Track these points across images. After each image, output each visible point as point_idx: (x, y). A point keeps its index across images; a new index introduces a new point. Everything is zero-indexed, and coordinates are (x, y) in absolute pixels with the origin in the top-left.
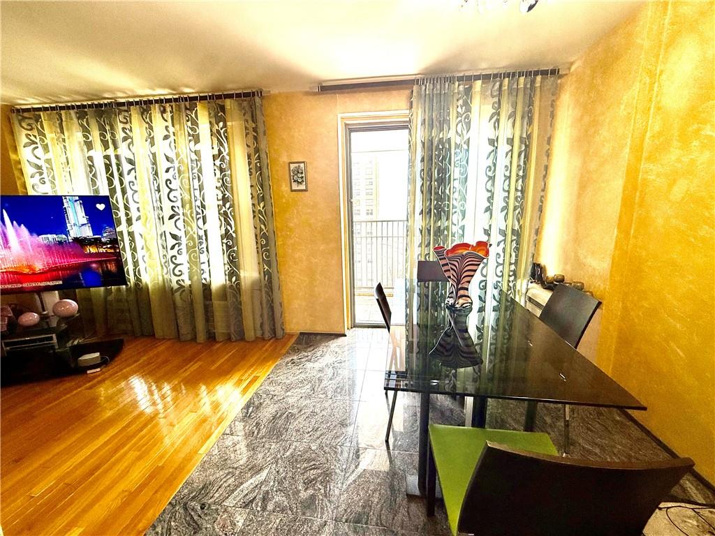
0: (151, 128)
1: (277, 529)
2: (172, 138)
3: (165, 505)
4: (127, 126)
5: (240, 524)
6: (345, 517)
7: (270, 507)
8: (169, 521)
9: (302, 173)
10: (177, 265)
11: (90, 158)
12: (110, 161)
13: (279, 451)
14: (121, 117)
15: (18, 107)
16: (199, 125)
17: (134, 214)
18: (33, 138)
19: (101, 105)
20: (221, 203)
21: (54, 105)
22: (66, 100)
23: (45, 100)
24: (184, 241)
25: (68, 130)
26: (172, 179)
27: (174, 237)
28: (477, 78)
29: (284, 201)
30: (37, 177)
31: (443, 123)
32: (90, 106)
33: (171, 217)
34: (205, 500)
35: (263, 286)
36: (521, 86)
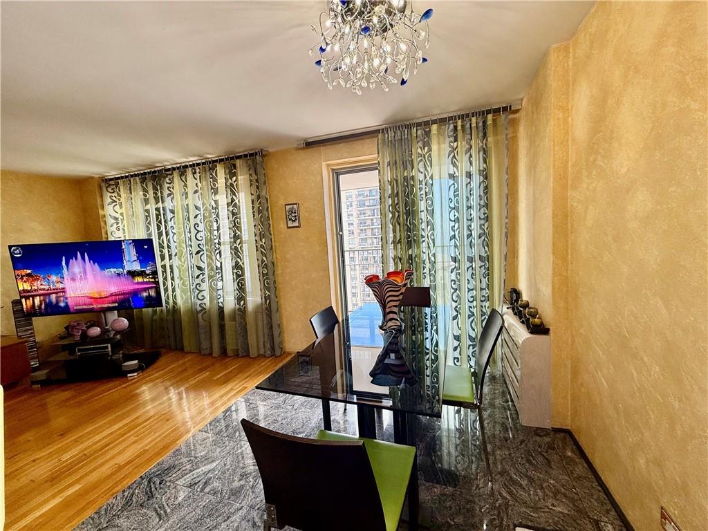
0: (186, 186)
1: (204, 506)
2: (200, 191)
3: (137, 478)
4: (171, 185)
5: (180, 499)
6: (258, 506)
7: (207, 490)
8: (135, 489)
9: (295, 213)
10: (201, 291)
11: (147, 211)
12: (159, 212)
13: (233, 448)
14: (167, 180)
15: (106, 178)
16: (218, 181)
17: (174, 251)
18: (114, 198)
19: (155, 172)
20: (232, 240)
21: (127, 174)
22: (133, 170)
23: (122, 172)
24: (206, 272)
25: (134, 191)
26: (199, 223)
27: (200, 268)
28: (434, 122)
29: (282, 236)
30: (115, 225)
31: (408, 164)
32: (149, 173)
33: (198, 253)
34: (164, 478)
35: (264, 308)
36: (474, 125)
